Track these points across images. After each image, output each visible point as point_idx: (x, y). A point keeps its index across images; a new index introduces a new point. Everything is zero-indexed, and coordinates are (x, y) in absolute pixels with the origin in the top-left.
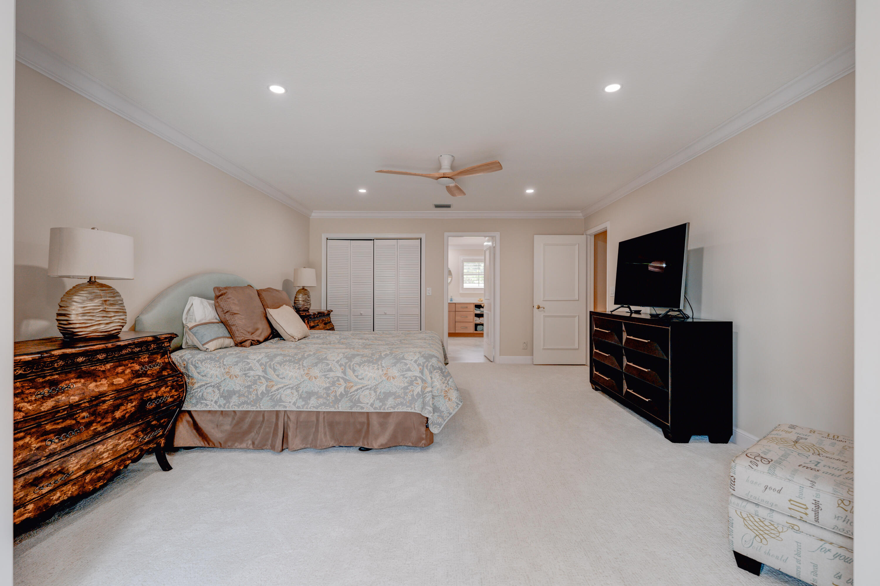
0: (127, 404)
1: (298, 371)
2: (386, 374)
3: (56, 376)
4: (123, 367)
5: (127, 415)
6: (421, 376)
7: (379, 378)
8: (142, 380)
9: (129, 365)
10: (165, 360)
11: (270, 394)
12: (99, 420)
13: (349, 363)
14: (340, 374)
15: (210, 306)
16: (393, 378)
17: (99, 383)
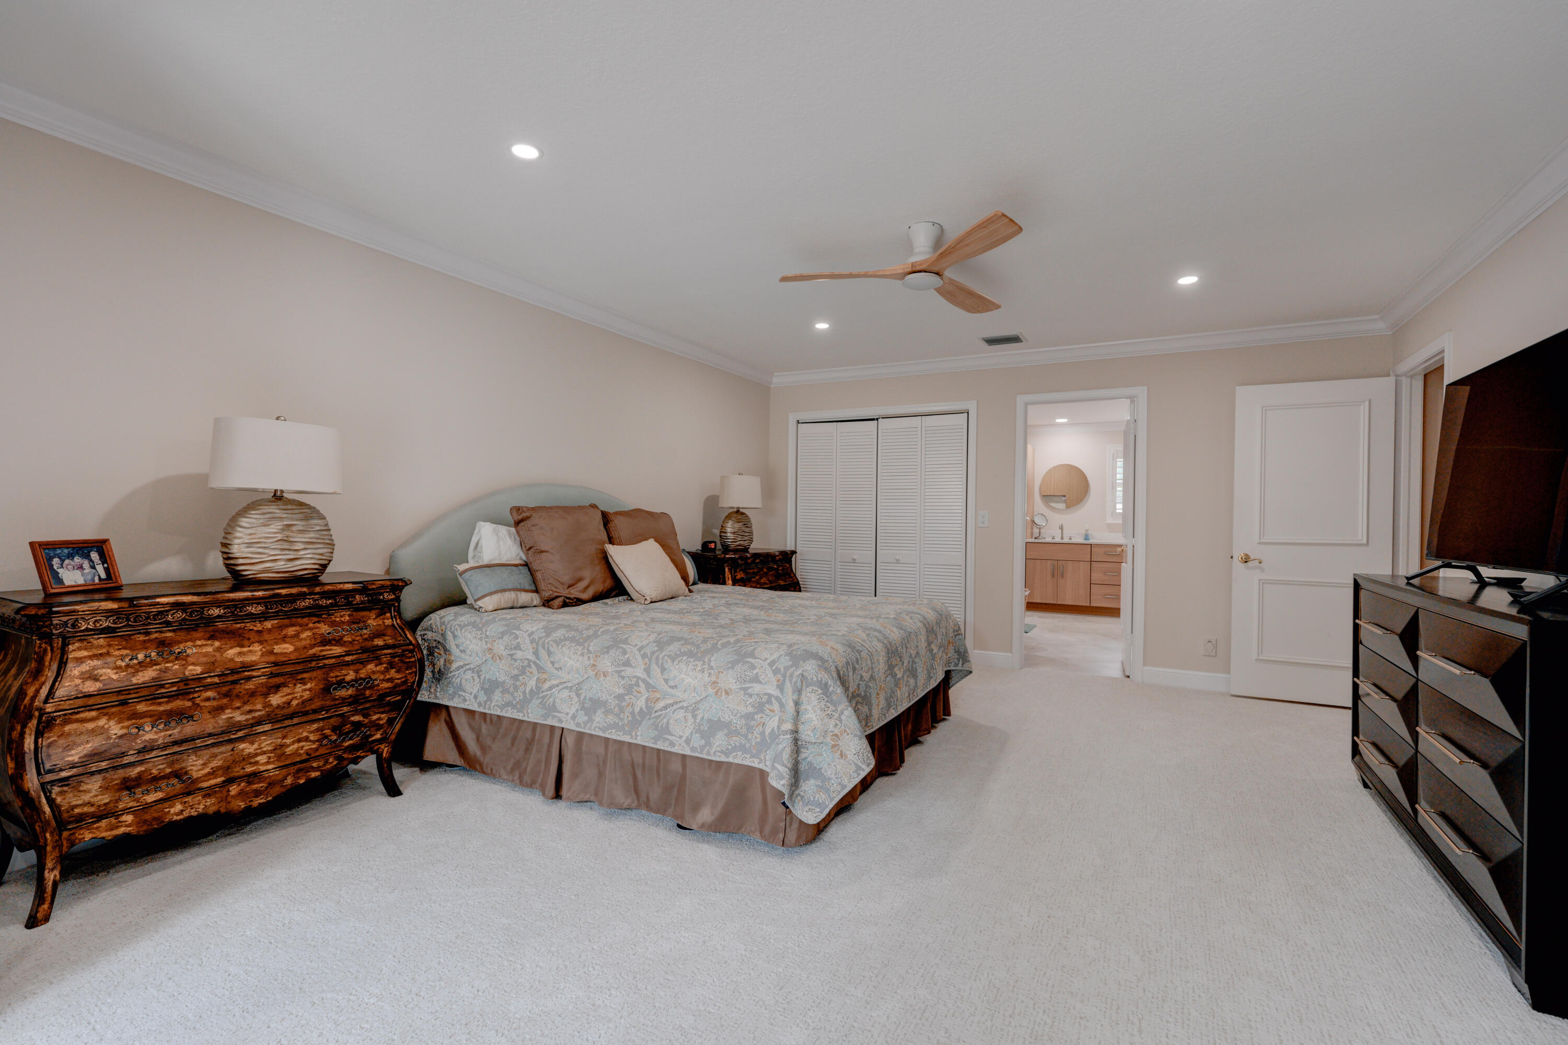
0: (295, 685)
1: (581, 659)
2: (714, 682)
3: (169, 634)
4: (298, 628)
5: (294, 703)
6: (780, 695)
7: (703, 688)
8: (330, 650)
9: (311, 625)
10: (386, 621)
11: (541, 695)
12: (238, 705)
13: (658, 653)
14: (640, 673)
15: (510, 537)
16: (727, 693)
17: (245, 649)
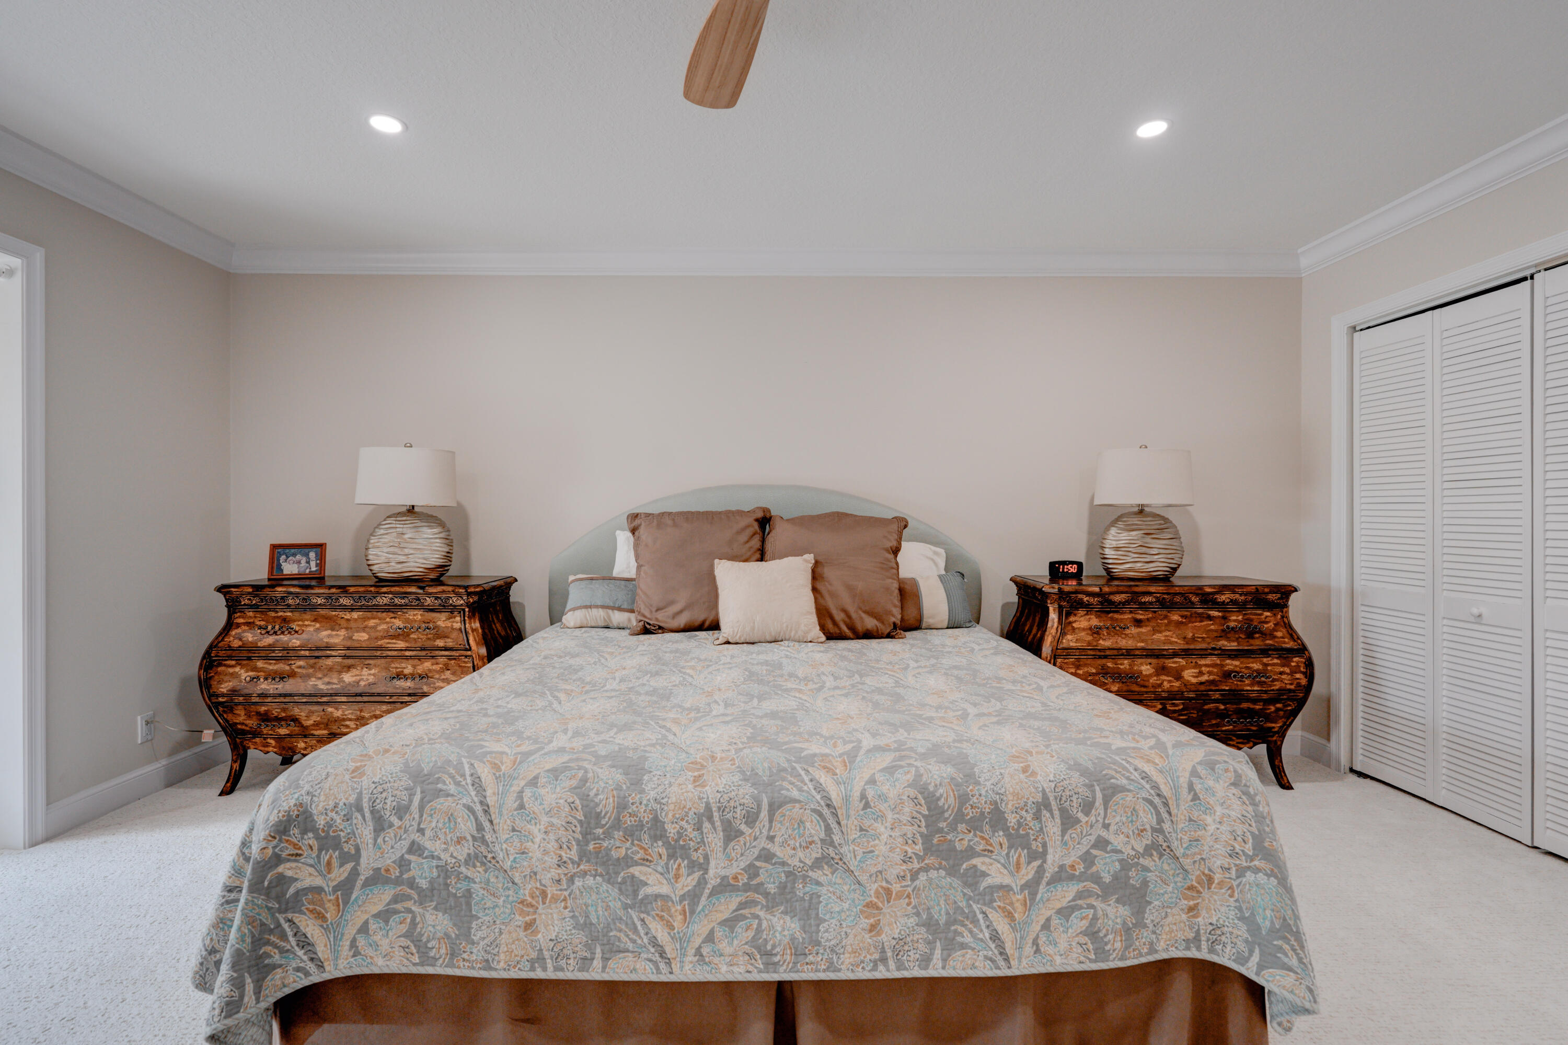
0: (362, 668)
3: (289, 614)
4: (377, 621)
5: (362, 683)
8: (395, 643)
9: (388, 620)
10: (454, 624)
12: (320, 676)
17: (334, 633)
